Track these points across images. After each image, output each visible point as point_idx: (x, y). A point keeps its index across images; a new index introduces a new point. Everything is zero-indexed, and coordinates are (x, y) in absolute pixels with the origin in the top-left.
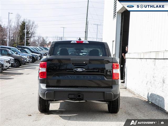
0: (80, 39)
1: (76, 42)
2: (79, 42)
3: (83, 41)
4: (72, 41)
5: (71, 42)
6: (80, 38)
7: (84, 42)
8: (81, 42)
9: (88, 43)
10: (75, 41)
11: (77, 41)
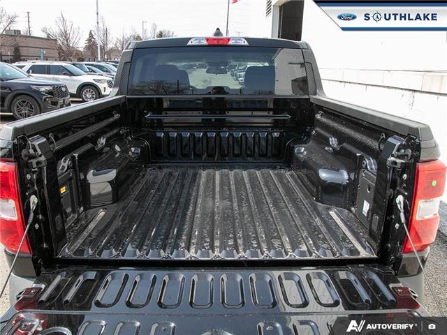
0: (218, 32)
1: (205, 43)
2: (216, 43)
3: (229, 40)
4: (192, 40)
5: (189, 43)
6: (218, 29)
7: (231, 43)
8: (220, 43)
9: (246, 43)
10: (202, 39)
11: (207, 40)
